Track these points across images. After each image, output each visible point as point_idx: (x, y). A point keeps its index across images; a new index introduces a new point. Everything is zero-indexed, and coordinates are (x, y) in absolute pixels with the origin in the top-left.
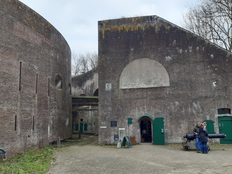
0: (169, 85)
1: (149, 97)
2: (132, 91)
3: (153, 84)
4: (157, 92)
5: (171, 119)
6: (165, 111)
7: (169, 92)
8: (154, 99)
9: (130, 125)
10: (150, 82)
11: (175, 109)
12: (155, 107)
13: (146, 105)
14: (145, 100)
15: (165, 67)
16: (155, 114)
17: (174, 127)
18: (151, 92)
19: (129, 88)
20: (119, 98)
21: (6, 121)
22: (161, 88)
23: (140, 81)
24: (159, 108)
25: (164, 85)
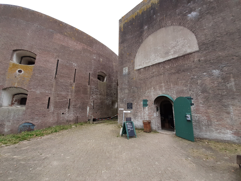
0: (197, 49)
1: (167, 72)
2: (146, 70)
3: (172, 55)
4: (178, 64)
5: (207, 99)
6: (194, 86)
7: (198, 59)
8: (174, 73)
9: (146, 108)
10: (167, 53)
11: (213, 83)
12: (176, 83)
13: (164, 82)
14: (162, 76)
15: (188, 28)
16: (177, 93)
17: (213, 111)
18: (169, 65)
19: (144, 67)
20: (135, 79)
21: (38, 101)
22: (184, 56)
23: (156, 56)
24: (184, 84)
25: (189, 51)
